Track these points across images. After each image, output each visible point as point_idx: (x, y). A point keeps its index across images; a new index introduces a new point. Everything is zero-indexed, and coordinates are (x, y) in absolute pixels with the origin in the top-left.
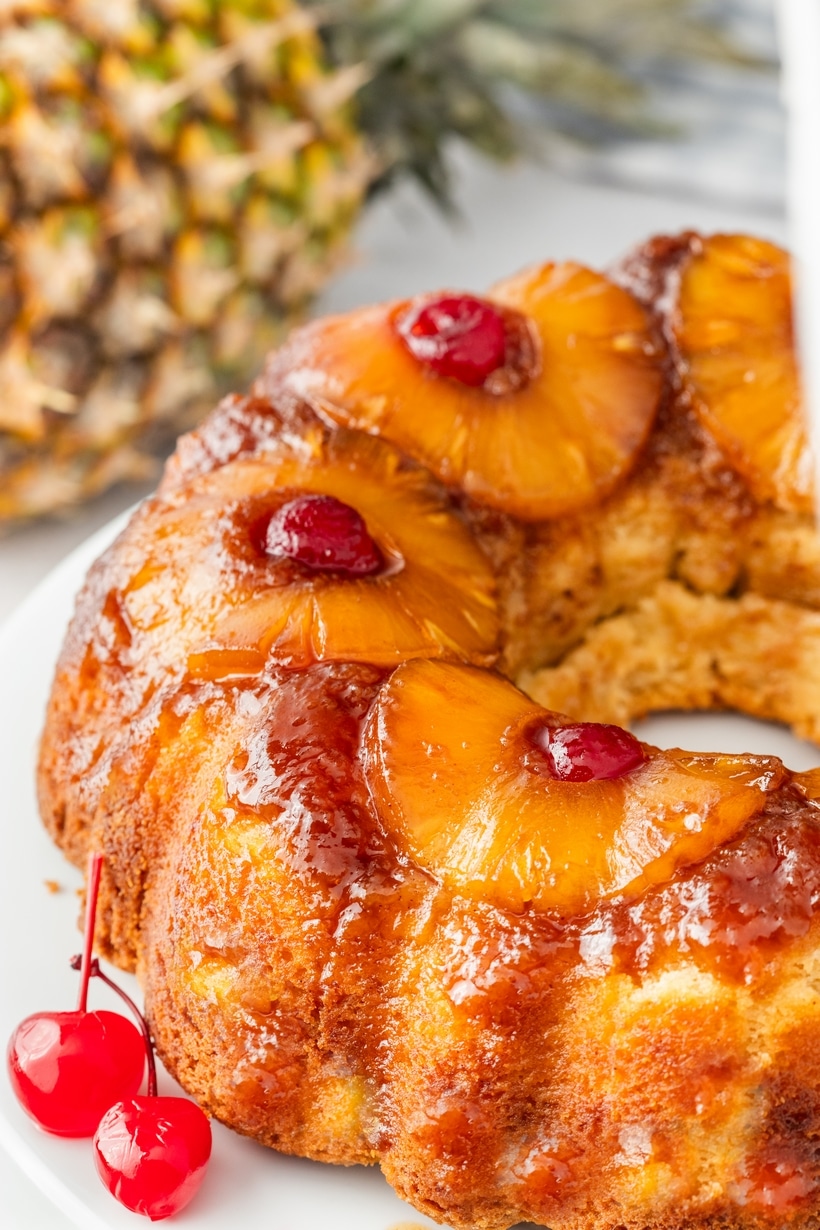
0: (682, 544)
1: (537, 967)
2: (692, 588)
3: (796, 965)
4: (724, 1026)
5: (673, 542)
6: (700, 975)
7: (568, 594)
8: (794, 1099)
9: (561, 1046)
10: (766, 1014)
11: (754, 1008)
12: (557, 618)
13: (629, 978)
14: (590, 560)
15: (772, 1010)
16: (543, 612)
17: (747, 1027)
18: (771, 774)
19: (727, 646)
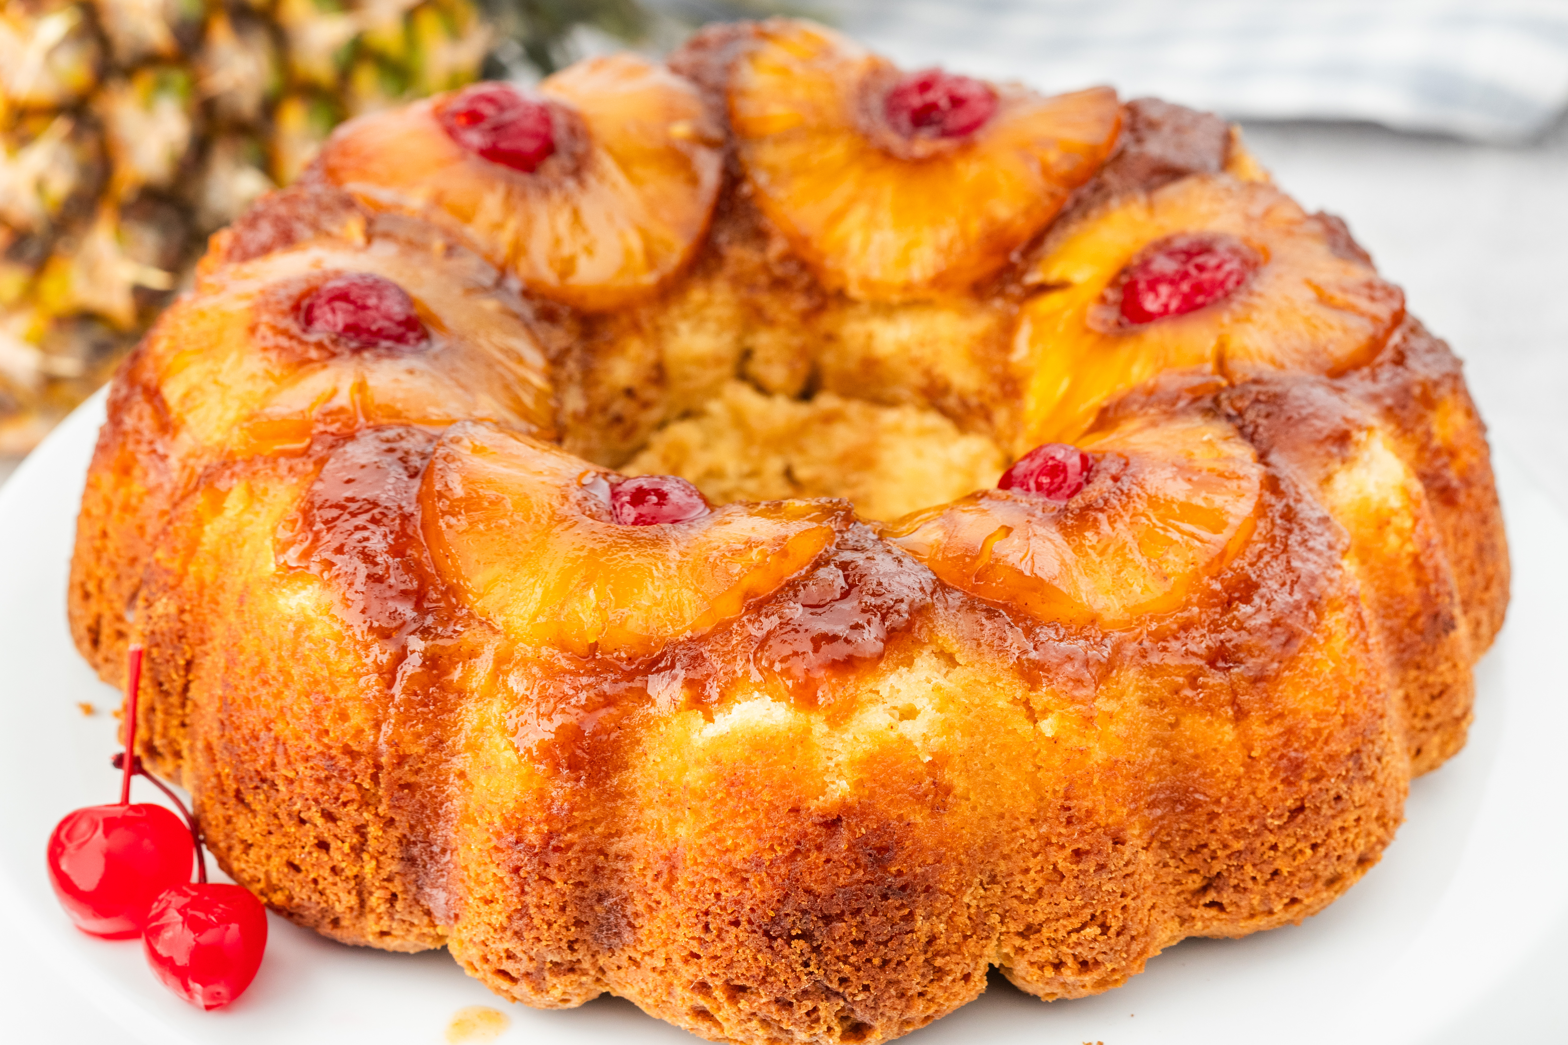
0: (749, 341)
1: (604, 707)
2: (762, 389)
3: (871, 691)
4: (799, 754)
5: (739, 340)
6: (773, 704)
7: (629, 393)
8: (875, 830)
9: (633, 794)
10: (843, 741)
11: (829, 735)
12: (618, 419)
13: (699, 713)
14: (651, 356)
15: (848, 737)
16: (604, 409)
17: (824, 756)
18: (842, 513)
19: (801, 450)
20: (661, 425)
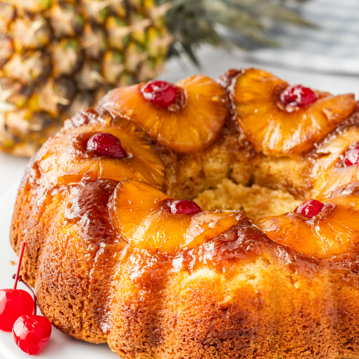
0: (231, 166)
1: (158, 268)
2: (235, 182)
3: (240, 269)
4: (216, 287)
6: (209, 271)
7: (191, 179)
8: (238, 313)
9: (165, 296)
10: (230, 284)
11: (226, 282)
12: (188, 187)
13: (187, 272)
15: (232, 283)
16: (183, 184)
17: (224, 288)
18: (240, 215)
19: (246, 202)
20: (202, 191)
